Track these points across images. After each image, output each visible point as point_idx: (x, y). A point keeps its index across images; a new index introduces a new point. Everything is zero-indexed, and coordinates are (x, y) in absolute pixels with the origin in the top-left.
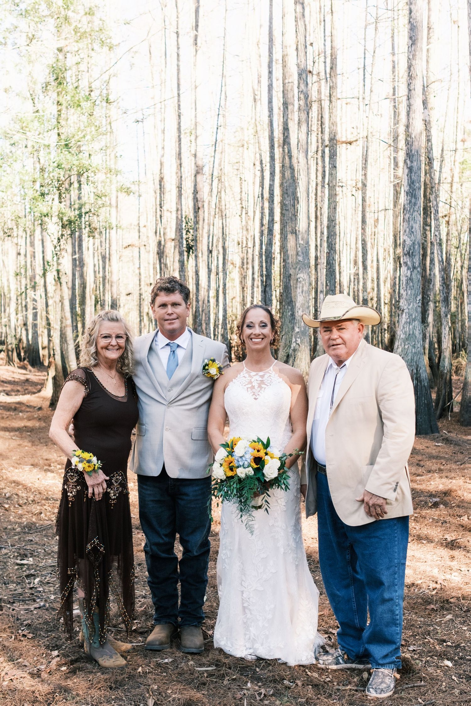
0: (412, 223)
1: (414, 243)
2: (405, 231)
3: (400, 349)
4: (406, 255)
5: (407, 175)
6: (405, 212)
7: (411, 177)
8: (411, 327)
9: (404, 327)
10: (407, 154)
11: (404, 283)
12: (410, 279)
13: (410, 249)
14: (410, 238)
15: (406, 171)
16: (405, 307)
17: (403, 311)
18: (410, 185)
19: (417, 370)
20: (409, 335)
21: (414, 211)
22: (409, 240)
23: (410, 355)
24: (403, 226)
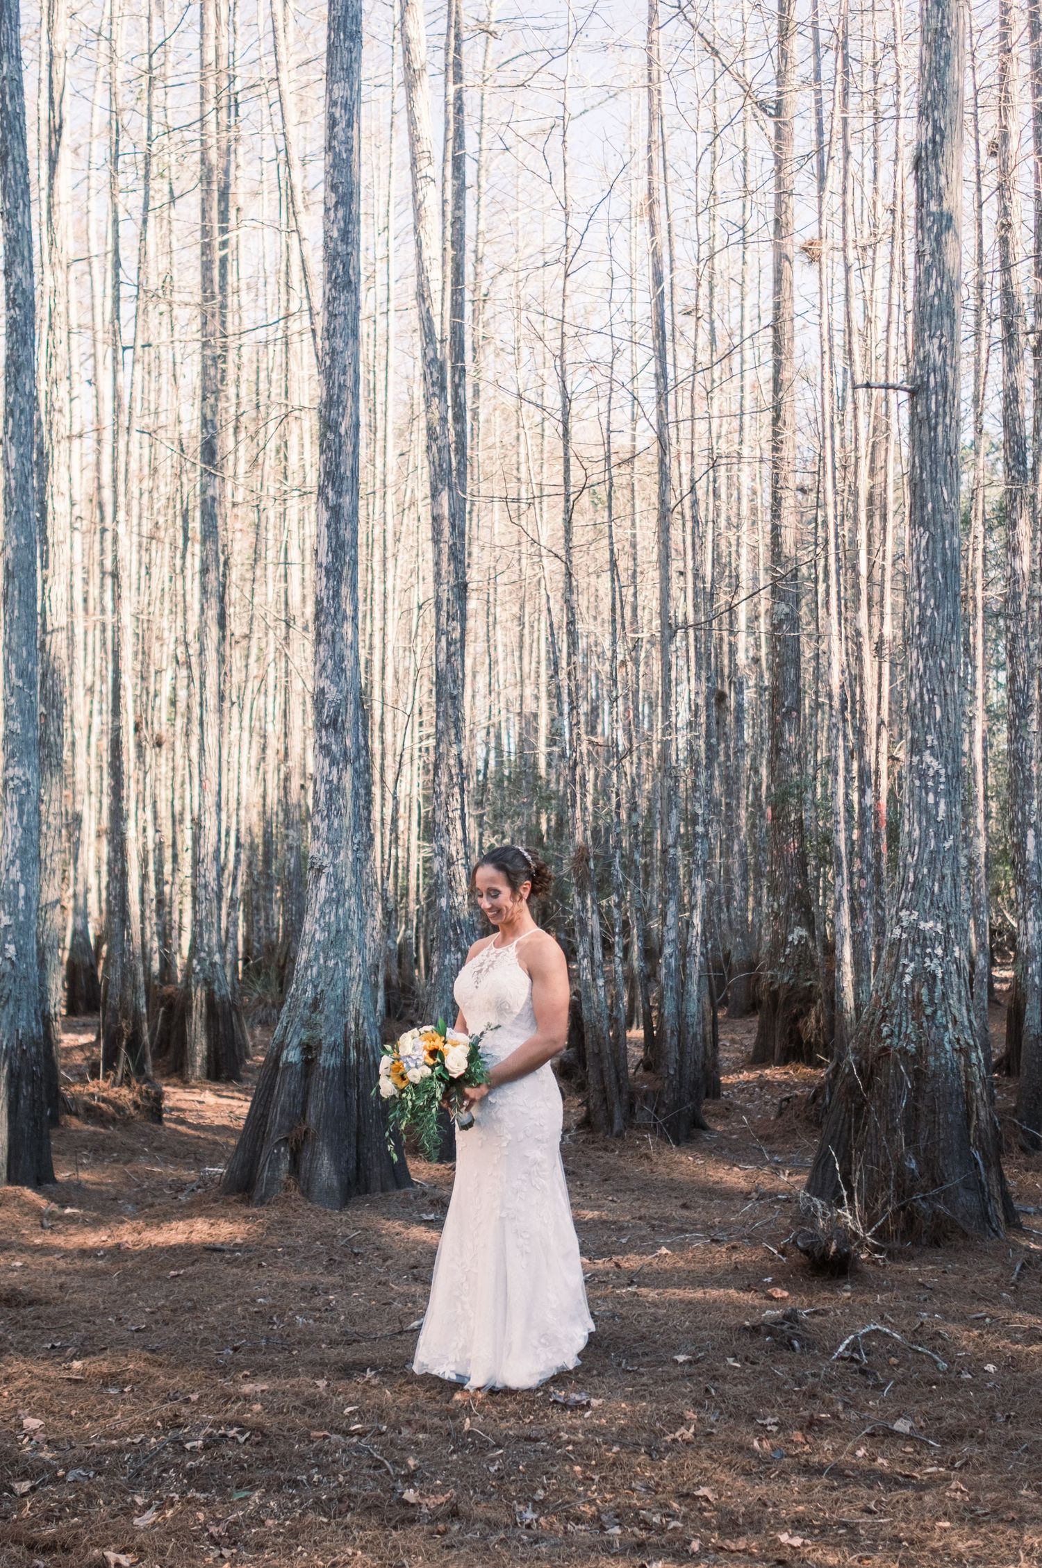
2: (324, 666)
3: (315, 970)
4: (326, 727)
5: (328, 526)
6: (322, 618)
7: (337, 531)
8: (341, 911)
9: (323, 914)
10: (327, 473)
11: (323, 799)
13: (337, 713)
14: (337, 684)
15: (325, 516)
16: (326, 862)
17: (320, 870)
18: (335, 553)
19: (357, 1025)
20: (338, 931)
22: (334, 689)
23: (340, 984)
24: (316, 653)
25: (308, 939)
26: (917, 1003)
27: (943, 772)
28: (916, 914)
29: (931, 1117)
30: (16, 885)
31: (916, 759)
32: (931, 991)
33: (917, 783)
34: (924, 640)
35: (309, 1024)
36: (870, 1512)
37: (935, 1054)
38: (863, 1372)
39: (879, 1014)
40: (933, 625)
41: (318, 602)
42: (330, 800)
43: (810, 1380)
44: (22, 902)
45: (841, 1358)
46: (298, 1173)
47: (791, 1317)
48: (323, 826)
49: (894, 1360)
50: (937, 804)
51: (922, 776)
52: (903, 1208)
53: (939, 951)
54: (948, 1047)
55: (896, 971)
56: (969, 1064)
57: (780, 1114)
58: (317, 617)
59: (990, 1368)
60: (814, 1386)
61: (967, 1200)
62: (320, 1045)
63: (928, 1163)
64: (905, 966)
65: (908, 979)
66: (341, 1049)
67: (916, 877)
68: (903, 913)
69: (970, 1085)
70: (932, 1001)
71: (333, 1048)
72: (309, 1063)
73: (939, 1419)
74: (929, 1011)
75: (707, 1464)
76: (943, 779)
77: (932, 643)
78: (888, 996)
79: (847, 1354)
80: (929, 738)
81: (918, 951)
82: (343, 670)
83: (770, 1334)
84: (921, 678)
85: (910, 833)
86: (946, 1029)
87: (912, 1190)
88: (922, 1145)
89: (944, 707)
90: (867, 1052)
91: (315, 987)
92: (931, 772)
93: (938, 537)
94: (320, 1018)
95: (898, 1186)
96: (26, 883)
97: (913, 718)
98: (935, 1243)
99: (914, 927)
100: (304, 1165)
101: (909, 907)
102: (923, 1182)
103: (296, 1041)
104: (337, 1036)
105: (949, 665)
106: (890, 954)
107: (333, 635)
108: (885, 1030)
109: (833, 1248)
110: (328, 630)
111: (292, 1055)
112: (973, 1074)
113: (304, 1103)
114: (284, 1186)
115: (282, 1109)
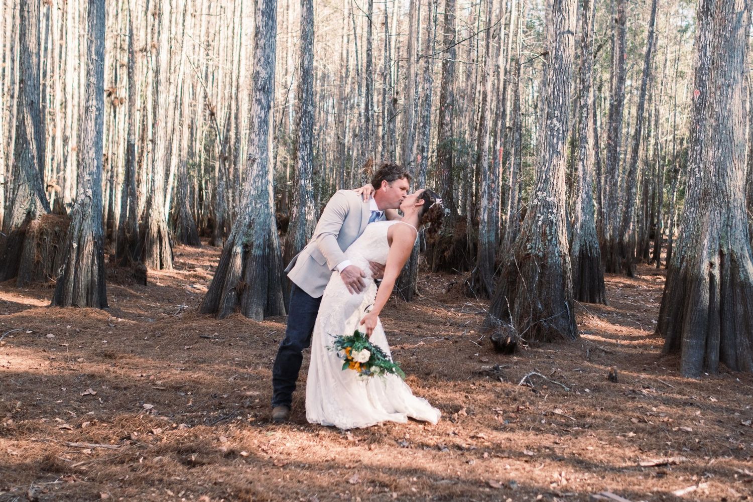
25: (247, 194)
26: (544, 234)
27: (561, 128)
28: (545, 194)
29: (548, 286)
30: (94, 161)
31: (549, 122)
32: (551, 229)
33: (549, 133)
34: (557, 66)
35: (247, 234)
36: (557, 443)
37: (551, 257)
38: (534, 391)
39: (525, 239)
40: (562, 60)
41: (257, 28)
42: (260, 126)
43: (513, 393)
44: (95, 168)
45: (523, 385)
46: (240, 305)
47: (496, 368)
48: (256, 139)
49: (545, 387)
50: (557, 143)
51: (552, 130)
52: (535, 325)
53: (555, 211)
54: (557, 254)
55: (534, 219)
56: (565, 262)
57: (449, 290)
58: (256, 35)
59: (587, 390)
60: (515, 396)
61: (562, 322)
62: (252, 244)
63: (546, 306)
64: (539, 217)
65: (540, 223)
66: (262, 247)
67: (546, 177)
68: (539, 193)
69: (565, 272)
70: (551, 233)
71: (259, 246)
72: (247, 253)
73: (573, 409)
74: (549, 238)
75: (478, 425)
76: (561, 132)
77: (560, 67)
78: (530, 230)
79: (525, 384)
80: (556, 112)
81: (545, 210)
82: (269, 63)
83: (488, 375)
84: (554, 84)
85: (544, 156)
86: (556, 246)
87: (540, 317)
88: (543, 297)
89: (564, 98)
90: (519, 256)
91: (250, 217)
92: (556, 129)
93: (567, 18)
94: (253, 232)
95: (534, 315)
96: (98, 159)
97: (549, 103)
98: (549, 341)
99: (544, 200)
100: (244, 301)
101: (542, 190)
102: (545, 314)
103: (240, 242)
104: (260, 241)
105: (567, 78)
106: (532, 212)
107: (265, 45)
108: (529, 246)
109: (509, 340)
110: (262, 42)
111: (238, 249)
112: (566, 267)
113: (244, 272)
114: (234, 310)
115: (234, 274)
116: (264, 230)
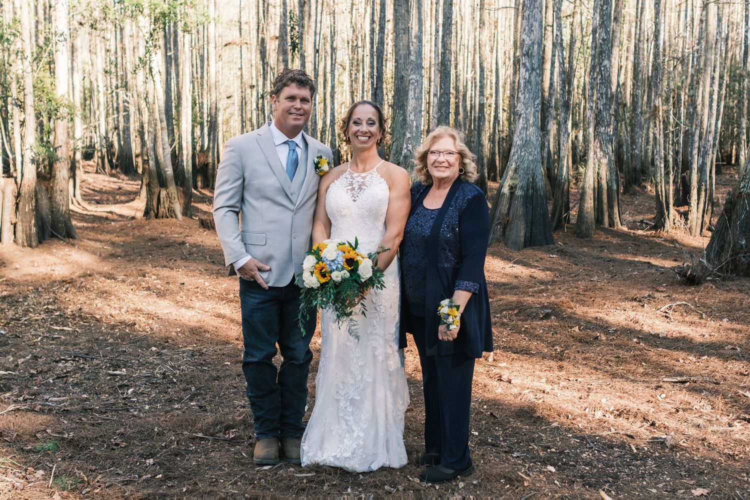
0: (531, 20)
1: (533, 43)
2: (525, 30)
3: (517, 157)
4: (525, 55)
6: (525, 8)
8: (528, 133)
9: (520, 133)
11: (522, 86)
12: (528, 81)
13: (529, 49)
14: (529, 37)
16: (523, 112)
17: (520, 116)
19: (533, 179)
20: (526, 141)
21: (534, 8)
22: (528, 39)
23: (526, 162)
25: (515, 144)
30: (412, 121)
35: (513, 178)
42: (525, 86)
46: (504, 236)
48: (522, 97)
62: (516, 187)
66: (526, 188)
71: (522, 188)
72: (512, 194)
82: (532, 31)
87: (740, 253)
91: (516, 163)
94: (517, 176)
96: (417, 120)
100: (508, 233)
102: (746, 249)
103: (507, 185)
104: (524, 183)
107: (529, 15)
110: (526, 14)
111: (506, 190)
113: (509, 209)
114: (499, 241)
115: (500, 211)
116: (527, 174)
